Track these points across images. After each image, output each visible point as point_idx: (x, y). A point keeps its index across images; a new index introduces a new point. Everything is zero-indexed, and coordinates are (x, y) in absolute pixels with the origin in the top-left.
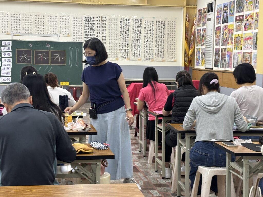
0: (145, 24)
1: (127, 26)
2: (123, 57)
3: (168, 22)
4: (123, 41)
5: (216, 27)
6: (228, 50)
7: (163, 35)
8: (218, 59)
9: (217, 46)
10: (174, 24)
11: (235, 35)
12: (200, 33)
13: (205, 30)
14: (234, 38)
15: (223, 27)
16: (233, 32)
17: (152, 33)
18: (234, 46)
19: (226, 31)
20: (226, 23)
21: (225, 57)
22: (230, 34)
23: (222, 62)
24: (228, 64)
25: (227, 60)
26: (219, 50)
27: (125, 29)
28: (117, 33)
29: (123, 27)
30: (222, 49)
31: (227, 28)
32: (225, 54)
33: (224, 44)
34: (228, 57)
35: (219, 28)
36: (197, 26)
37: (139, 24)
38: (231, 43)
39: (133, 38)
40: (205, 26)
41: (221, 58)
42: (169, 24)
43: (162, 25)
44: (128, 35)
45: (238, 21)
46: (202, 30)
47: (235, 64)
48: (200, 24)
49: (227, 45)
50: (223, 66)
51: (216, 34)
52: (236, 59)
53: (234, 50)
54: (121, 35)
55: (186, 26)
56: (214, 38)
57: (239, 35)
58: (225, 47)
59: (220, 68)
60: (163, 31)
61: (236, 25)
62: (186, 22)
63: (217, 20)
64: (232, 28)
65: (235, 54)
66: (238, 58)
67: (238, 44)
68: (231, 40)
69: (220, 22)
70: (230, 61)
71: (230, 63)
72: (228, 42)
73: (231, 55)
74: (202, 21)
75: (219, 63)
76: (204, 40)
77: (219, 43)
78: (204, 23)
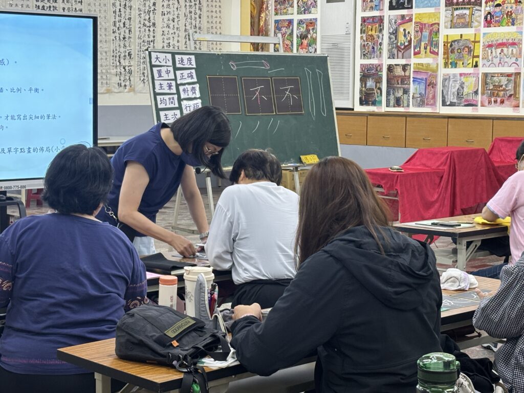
0: (162, 4)
1: (127, 8)
2: (120, 85)
4: (120, 46)
5: (364, 17)
6: (418, 68)
7: (199, 31)
8: (374, 88)
9: (370, 58)
10: (218, 6)
11: (447, 35)
12: (291, 28)
13: (311, 23)
14: (444, 42)
15: (391, 17)
16: (438, 29)
17: (177, 28)
18: (445, 60)
19: (406, 26)
20: (404, 8)
21: (406, 82)
22: (423, 33)
23: (392, 94)
24: (419, 99)
25: (416, 89)
26: (378, 68)
27: (123, 15)
28: (107, 25)
29: (120, 9)
30: (390, 65)
31: (412, 21)
32: (405, 76)
33: (400, 54)
34: (419, 83)
35: (377, 19)
36: (273, 13)
37: (151, 5)
38: (430, 52)
39: (140, 38)
40: (310, 13)
41: (387, 86)
42: (210, 6)
43: (196, 8)
44: (129, 31)
45: (460, 7)
46: (299, 23)
47: (451, 98)
48: (290, 9)
49: (414, 58)
50: (396, 102)
51: (361, 33)
52: (455, 87)
53: (445, 67)
54: (114, 30)
55: (251, 11)
56: (355, 42)
57: (461, 35)
58: (403, 62)
59: (387, 106)
60: (198, 22)
61: (452, 15)
62: (251, 4)
63: (367, 1)
64: (431, 20)
65: (449, 77)
66: (462, 85)
67: (461, 56)
68: (428, 48)
69: (377, 7)
70: (429, 92)
71: (427, 95)
72: (416, 50)
73: (433, 79)
74: (298, 3)
75: (378, 97)
76: (307, 46)
77: (378, 52)
78: (303, 7)
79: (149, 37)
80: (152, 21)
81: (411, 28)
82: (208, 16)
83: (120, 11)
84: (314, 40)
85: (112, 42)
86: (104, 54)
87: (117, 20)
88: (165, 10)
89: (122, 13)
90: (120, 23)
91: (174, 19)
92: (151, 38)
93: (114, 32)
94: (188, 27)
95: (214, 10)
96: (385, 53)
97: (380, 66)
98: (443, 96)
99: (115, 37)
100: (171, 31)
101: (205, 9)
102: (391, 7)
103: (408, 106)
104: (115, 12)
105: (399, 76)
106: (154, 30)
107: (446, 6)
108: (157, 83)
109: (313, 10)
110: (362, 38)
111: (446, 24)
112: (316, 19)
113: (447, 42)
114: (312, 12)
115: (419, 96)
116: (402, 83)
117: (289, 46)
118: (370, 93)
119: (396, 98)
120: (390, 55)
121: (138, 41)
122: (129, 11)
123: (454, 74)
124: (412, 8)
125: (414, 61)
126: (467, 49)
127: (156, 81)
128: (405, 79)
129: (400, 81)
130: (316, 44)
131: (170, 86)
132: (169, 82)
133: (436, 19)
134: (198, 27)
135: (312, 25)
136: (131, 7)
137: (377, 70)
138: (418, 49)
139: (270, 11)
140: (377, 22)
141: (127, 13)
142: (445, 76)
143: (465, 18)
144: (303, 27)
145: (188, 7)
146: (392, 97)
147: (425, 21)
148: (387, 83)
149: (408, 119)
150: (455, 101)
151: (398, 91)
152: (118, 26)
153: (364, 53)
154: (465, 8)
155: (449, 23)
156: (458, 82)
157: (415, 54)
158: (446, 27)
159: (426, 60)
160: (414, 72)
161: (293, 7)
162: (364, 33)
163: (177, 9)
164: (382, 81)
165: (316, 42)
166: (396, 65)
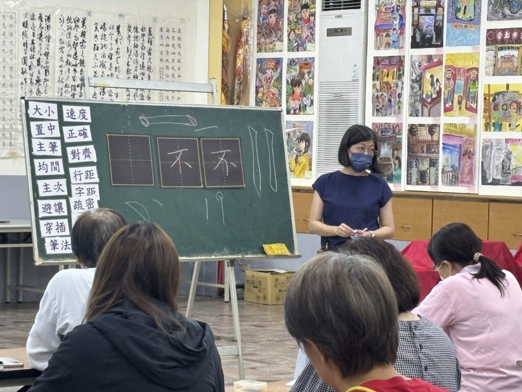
0: (94, 34)
1: (44, 40)
3: (161, 29)
4: (31, 91)
5: (377, 57)
6: (450, 131)
7: (148, 72)
8: (391, 157)
9: (386, 115)
10: (176, 38)
11: (489, 85)
12: (279, 70)
13: (306, 64)
14: (485, 94)
15: (414, 58)
16: (477, 76)
17: (116, 67)
18: (486, 120)
19: (434, 71)
20: (431, 46)
21: (433, 150)
22: (457, 81)
23: (414, 166)
24: (451, 174)
25: (447, 160)
26: (396, 129)
27: (37, 48)
28: (14, 62)
29: (33, 41)
30: (412, 125)
31: (442, 64)
32: (432, 141)
33: (426, 111)
34: (451, 152)
35: (395, 60)
36: (256, 48)
37: (79, 35)
38: (466, 108)
39: (60, 81)
40: (305, 50)
41: (409, 155)
42: (164, 38)
43: (143, 41)
44: (46, 71)
45: (506, 45)
46: (290, 64)
47: (494, 174)
48: (278, 43)
49: (445, 115)
50: (420, 178)
51: (373, 80)
52: (499, 157)
53: (486, 130)
54: (24, 70)
55: (223, 46)
56: (365, 92)
57: (508, 85)
58: (429, 121)
59: (408, 184)
60: (146, 60)
61: (495, 57)
62: (223, 35)
63: (382, 35)
64: (467, 64)
65: (492, 143)
66: (508, 156)
67: (508, 115)
68: (464, 102)
69: (395, 44)
70: (465, 165)
71: (461, 169)
72: (447, 105)
73: (469, 146)
74: (289, 35)
75: (395, 170)
76: (300, 96)
77: (397, 107)
78: (296, 41)
79: (74, 80)
80: (80, 57)
81: (440, 73)
82: (161, 52)
83: (33, 43)
84: (310, 88)
85: (20, 86)
86: (8, 103)
87: (28, 55)
88: (99, 42)
89: (36, 46)
90: (33, 60)
91: (111, 55)
92: (78, 82)
93: (23, 73)
94: (132, 67)
95: (171, 44)
96: (406, 108)
97: (399, 126)
98: (483, 171)
99: (25, 80)
100: (107, 72)
101: (157, 41)
102: (415, 45)
103: (436, 183)
104: (25, 44)
105: (425, 142)
106: (82, 70)
107: (487, 44)
108: (35, 143)
109: (309, 45)
110: (374, 86)
111: (488, 69)
112: (313, 59)
113: (489, 95)
114: (308, 48)
115: (450, 169)
116: (429, 151)
117: (276, 96)
118: (385, 164)
119: (421, 172)
120: (412, 111)
121: (58, 85)
122: (47, 43)
123: (498, 140)
124: (441, 46)
125: (444, 120)
126: (515, 105)
127: (33, 140)
128: (433, 145)
129: (425, 148)
130: (312, 94)
131: (53, 147)
132: (52, 141)
133: (474, 62)
134: (146, 67)
135: (308, 66)
136: (49, 38)
137: (394, 132)
138: (450, 104)
139: (251, 47)
140: (395, 65)
141: (43, 46)
142: (487, 142)
143: (512, 61)
144: (296, 70)
145: (132, 39)
146: (414, 171)
147: (459, 64)
148: (409, 151)
149: (435, 201)
150: (499, 177)
151: (422, 162)
152: (29, 64)
153: (378, 108)
154: (512, 48)
155: (492, 68)
156: (504, 151)
157: (446, 110)
158: (487, 74)
159: (459, 119)
160: (444, 135)
161: (282, 41)
162: (378, 79)
163: (116, 41)
164: (401, 148)
165: (313, 90)
166: (420, 125)
